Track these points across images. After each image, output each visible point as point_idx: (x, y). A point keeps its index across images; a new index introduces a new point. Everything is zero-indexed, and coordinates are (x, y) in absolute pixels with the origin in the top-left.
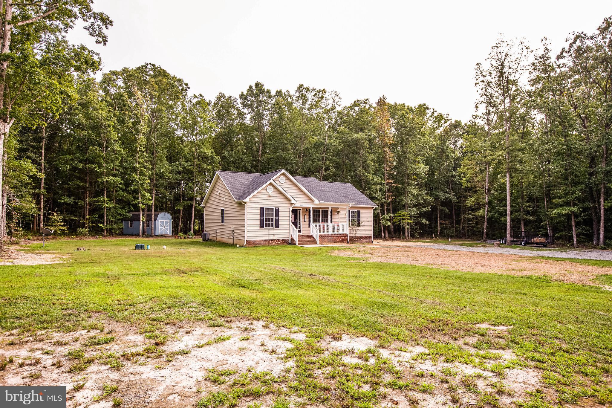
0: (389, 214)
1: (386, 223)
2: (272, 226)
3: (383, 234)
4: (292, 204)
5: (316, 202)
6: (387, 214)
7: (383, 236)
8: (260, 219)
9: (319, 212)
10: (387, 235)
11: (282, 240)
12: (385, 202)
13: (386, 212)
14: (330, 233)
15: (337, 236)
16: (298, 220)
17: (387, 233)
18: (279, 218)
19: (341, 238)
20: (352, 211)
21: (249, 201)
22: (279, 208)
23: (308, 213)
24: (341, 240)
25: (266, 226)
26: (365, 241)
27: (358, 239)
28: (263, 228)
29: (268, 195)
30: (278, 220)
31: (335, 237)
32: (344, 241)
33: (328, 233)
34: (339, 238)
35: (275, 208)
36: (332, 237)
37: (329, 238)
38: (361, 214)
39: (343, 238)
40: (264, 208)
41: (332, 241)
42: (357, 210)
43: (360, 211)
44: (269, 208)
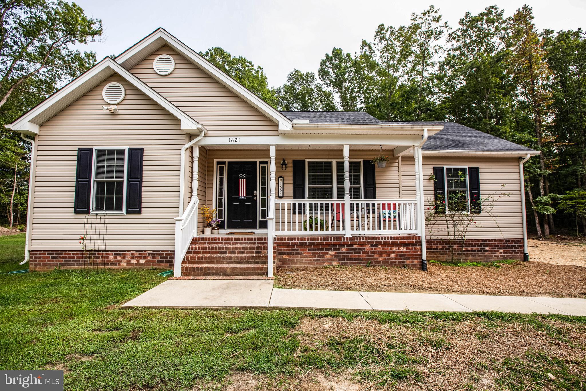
0: (551, 194)
1: (547, 210)
2: (119, 208)
3: (538, 229)
4: (191, 136)
5: (284, 125)
6: (545, 194)
7: (539, 233)
8: (78, 186)
9: (330, 171)
10: (547, 231)
11: (153, 253)
12: (540, 175)
13: (542, 191)
14: (348, 233)
16: (258, 193)
17: (547, 227)
18: (141, 182)
19: (395, 249)
20: (451, 169)
21: (42, 133)
22: (142, 150)
23: (292, 174)
24: (393, 255)
25: (99, 207)
26: (501, 253)
27: (475, 249)
28: (88, 212)
29: (108, 112)
30: (141, 187)
31: (368, 248)
32: (407, 262)
33: (341, 232)
34: (388, 249)
35: (130, 150)
36: (356, 246)
37: (343, 249)
38: (480, 178)
39: (403, 249)
40: (91, 150)
41: (356, 260)
42: (467, 167)
43: (477, 169)
44: (111, 152)
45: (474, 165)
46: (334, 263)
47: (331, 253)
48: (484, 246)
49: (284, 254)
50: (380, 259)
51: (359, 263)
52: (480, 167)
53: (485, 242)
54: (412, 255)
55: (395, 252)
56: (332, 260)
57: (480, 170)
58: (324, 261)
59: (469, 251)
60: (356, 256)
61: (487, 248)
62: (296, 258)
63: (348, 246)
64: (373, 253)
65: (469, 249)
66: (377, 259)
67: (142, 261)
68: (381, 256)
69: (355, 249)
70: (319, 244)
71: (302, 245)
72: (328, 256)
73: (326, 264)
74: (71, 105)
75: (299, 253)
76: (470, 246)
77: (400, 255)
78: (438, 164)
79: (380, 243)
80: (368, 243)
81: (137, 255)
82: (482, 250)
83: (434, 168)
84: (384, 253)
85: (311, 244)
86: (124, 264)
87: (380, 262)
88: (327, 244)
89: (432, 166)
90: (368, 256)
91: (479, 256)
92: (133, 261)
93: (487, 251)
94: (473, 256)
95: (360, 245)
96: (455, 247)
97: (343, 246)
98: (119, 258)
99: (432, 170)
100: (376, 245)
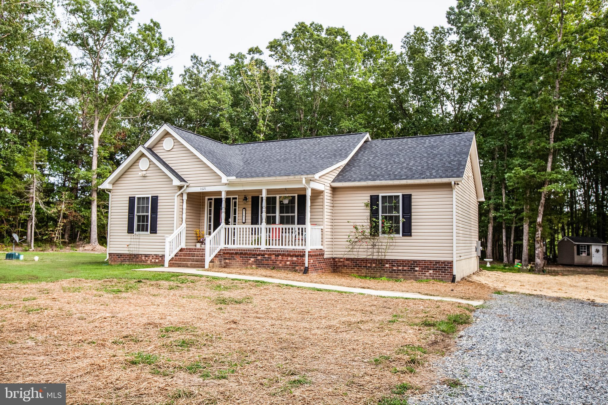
2: (147, 230)
4: (181, 187)
5: (225, 179)
8: (129, 218)
9: (276, 203)
14: (263, 247)
15: (278, 253)
16: (231, 220)
18: (157, 215)
19: (289, 259)
20: (386, 197)
21: (114, 188)
22: (157, 197)
23: (250, 206)
24: (288, 263)
25: (138, 230)
26: (431, 274)
27: (405, 268)
28: (133, 233)
29: (141, 175)
30: (157, 218)
31: (273, 257)
32: (297, 268)
33: (259, 246)
34: (285, 258)
35: (152, 197)
36: (266, 256)
37: (259, 258)
38: (413, 204)
39: (295, 259)
40: (134, 197)
41: (266, 265)
42: (400, 194)
43: (410, 195)
44: (143, 198)
45: (407, 192)
46: (253, 266)
47: (252, 259)
48: (414, 266)
49: (227, 259)
50: (280, 265)
51: (268, 267)
52: (413, 194)
53: (416, 263)
54: (300, 263)
55: (289, 261)
56: (252, 264)
57: (413, 197)
58: (248, 264)
59: (400, 270)
60: (266, 262)
61: (417, 269)
62: (233, 262)
63: (262, 255)
64: (276, 260)
65: (400, 268)
66: (278, 265)
67: (157, 261)
68: (281, 263)
69: (266, 258)
70: (246, 254)
71: (236, 254)
72: (250, 261)
73: (249, 266)
74: (126, 172)
75: (234, 259)
76: (400, 266)
77: (293, 263)
78: (374, 193)
79: (280, 254)
80: (273, 254)
81: (155, 257)
82: (412, 270)
83: (371, 196)
84: (283, 261)
85: (241, 254)
86: (149, 262)
87: (280, 267)
88: (250, 254)
89: (369, 195)
90: (273, 262)
91: (409, 275)
92: (153, 261)
93: (417, 271)
94: (404, 275)
95: (269, 255)
96: (387, 266)
97: (259, 255)
98: (147, 258)
99: (369, 198)
100: (277, 255)
